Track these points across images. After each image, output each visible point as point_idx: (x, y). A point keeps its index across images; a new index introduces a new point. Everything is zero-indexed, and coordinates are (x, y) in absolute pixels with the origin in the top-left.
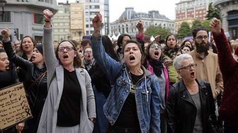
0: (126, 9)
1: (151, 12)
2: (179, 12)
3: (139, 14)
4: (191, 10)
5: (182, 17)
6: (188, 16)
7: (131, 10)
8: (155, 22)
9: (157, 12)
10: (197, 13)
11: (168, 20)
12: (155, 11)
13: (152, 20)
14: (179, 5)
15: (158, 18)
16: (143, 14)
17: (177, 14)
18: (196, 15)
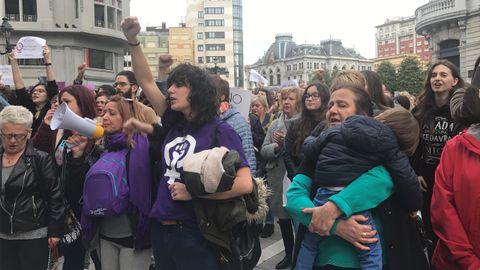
0: (277, 38)
1: (326, 44)
2: (384, 43)
3: (303, 48)
4: (408, 39)
5: (390, 53)
6: (401, 50)
7: (287, 41)
8: (333, 63)
9: (338, 44)
10: (420, 44)
11: (359, 59)
12: (333, 42)
13: (328, 60)
14: (384, 28)
15: (339, 54)
16: (309, 48)
17: (380, 48)
18: (418, 48)
